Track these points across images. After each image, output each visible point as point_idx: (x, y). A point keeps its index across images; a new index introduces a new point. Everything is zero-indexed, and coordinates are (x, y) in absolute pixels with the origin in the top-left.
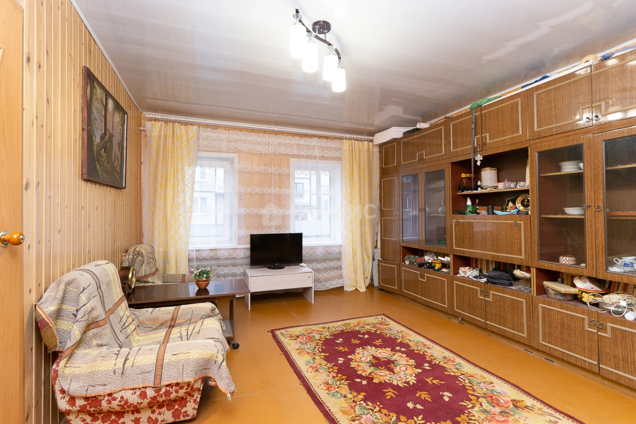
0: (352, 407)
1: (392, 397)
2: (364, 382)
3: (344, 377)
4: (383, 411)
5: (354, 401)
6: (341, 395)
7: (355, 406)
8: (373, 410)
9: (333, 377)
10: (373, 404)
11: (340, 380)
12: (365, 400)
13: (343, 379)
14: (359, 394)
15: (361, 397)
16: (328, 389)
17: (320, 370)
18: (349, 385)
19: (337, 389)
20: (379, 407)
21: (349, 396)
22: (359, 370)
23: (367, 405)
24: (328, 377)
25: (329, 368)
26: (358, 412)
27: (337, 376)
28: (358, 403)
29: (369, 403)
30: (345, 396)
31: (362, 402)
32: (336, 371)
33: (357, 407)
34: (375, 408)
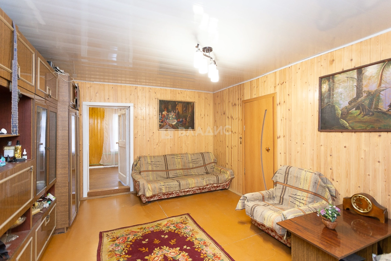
0: (193, 234)
1: (173, 240)
2: (185, 247)
3: (196, 250)
4: (180, 233)
5: (192, 237)
6: (198, 240)
7: (192, 235)
8: (184, 233)
9: (203, 250)
10: (184, 236)
11: (199, 248)
12: (187, 237)
13: (197, 248)
14: (189, 240)
15: (188, 239)
16: (205, 242)
17: (213, 256)
18: (194, 245)
19: (200, 242)
20: (181, 235)
21: (194, 239)
22: (187, 255)
23: (186, 235)
24: (206, 250)
25: (207, 257)
26: (191, 232)
27: (201, 250)
28: (190, 236)
29: (185, 236)
30: (196, 239)
31: (188, 236)
32: (201, 254)
33: (191, 234)
34: (183, 234)
